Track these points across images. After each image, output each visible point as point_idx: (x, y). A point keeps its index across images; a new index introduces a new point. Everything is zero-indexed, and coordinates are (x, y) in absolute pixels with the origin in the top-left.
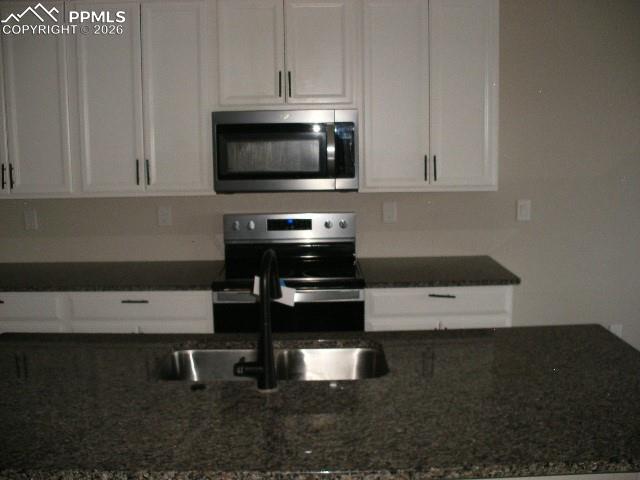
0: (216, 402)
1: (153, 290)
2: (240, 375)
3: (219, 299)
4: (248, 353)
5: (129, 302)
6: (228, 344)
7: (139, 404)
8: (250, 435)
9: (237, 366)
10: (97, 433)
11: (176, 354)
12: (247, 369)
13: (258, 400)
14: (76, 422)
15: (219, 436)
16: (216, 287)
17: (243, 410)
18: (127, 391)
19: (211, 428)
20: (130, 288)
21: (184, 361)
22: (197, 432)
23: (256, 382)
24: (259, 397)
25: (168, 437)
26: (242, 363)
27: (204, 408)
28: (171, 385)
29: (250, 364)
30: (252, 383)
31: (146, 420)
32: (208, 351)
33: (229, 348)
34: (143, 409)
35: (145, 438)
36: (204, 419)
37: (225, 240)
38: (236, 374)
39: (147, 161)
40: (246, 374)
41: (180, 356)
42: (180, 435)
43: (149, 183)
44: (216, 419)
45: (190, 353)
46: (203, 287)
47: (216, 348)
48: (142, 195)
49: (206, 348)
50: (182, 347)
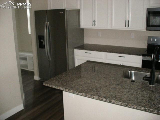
0: (137, 86)
1: (127, 54)
2: (144, 80)
3: (144, 59)
4: (148, 74)
5: (120, 56)
6: (143, 71)
7: (117, 83)
8: (144, 97)
9: (144, 77)
10: (104, 89)
11: (129, 72)
12: (147, 78)
13: (148, 88)
14: (100, 85)
15: (135, 96)
16: (143, 55)
17: (144, 89)
18: (114, 79)
19: (134, 93)
20: (121, 53)
21: (131, 74)
22: (130, 93)
23: (149, 82)
24: (149, 87)
25: (122, 93)
26: (146, 77)
27: (133, 87)
28: (126, 79)
29: (148, 77)
30: (148, 83)
31: (117, 88)
32: (138, 72)
33: (143, 72)
34: (117, 84)
35: (116, 92)
36: (132, 90)
37: (148, 43)
38: (143, 79)
39: (128, 21)
40: (146, 80)
41: (130, 72)
42: (125, 93)
43: (128, 27)
44: (135, 91)
45: (133, 72)
46: (140, 55)
47: (140, 71)
48: (126, 29)
49: (137, 71)
50: (131, 70)
